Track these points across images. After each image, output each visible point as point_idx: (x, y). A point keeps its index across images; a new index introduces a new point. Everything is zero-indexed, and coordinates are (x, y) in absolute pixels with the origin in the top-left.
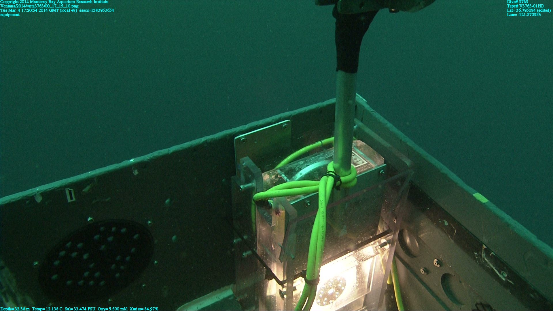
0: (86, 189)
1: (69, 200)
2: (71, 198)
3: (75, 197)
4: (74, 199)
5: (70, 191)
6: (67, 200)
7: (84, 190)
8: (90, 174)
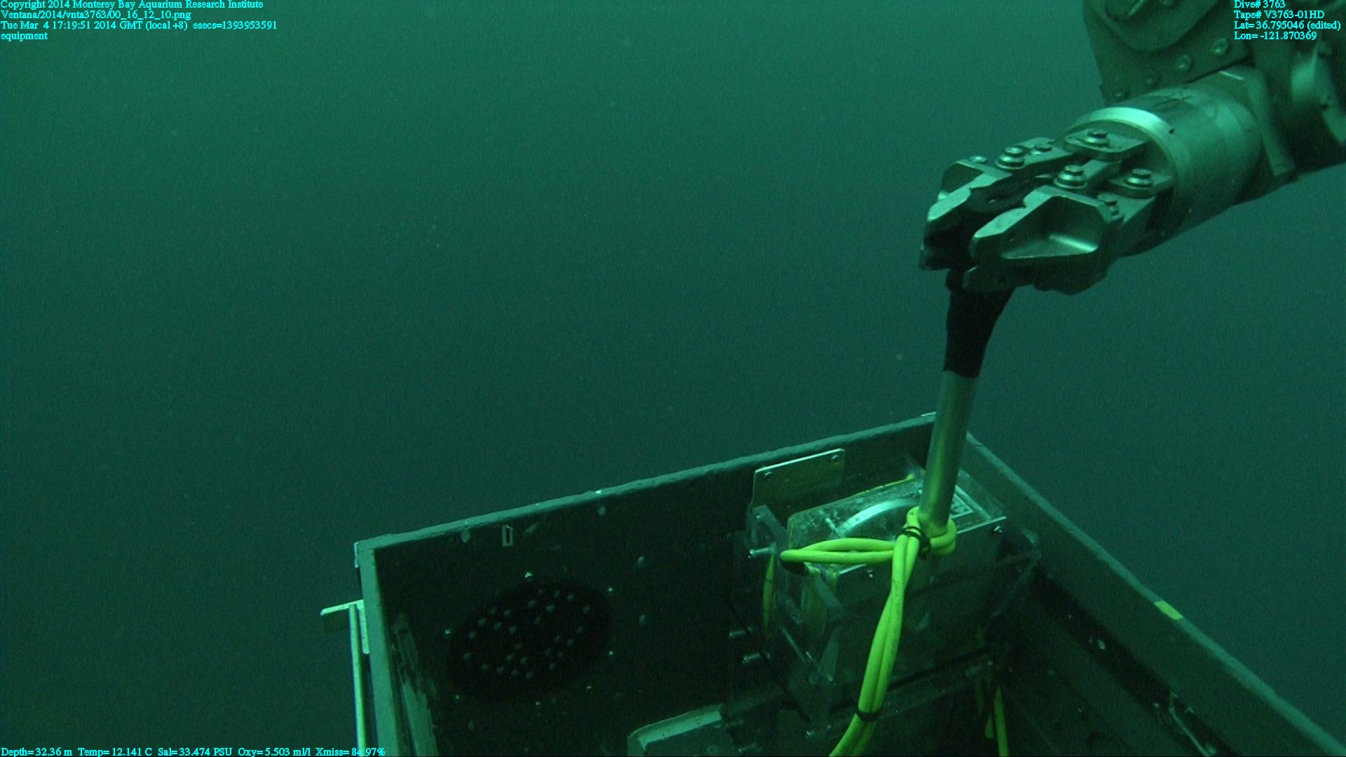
0: (531, 529)
1: (505, 544)
2: (508, 541)
3: (513, 540)
4: (511, 543)
5: (508, 531)
6: (500, 541)
7: (527, 531)
8: (539, 506)
